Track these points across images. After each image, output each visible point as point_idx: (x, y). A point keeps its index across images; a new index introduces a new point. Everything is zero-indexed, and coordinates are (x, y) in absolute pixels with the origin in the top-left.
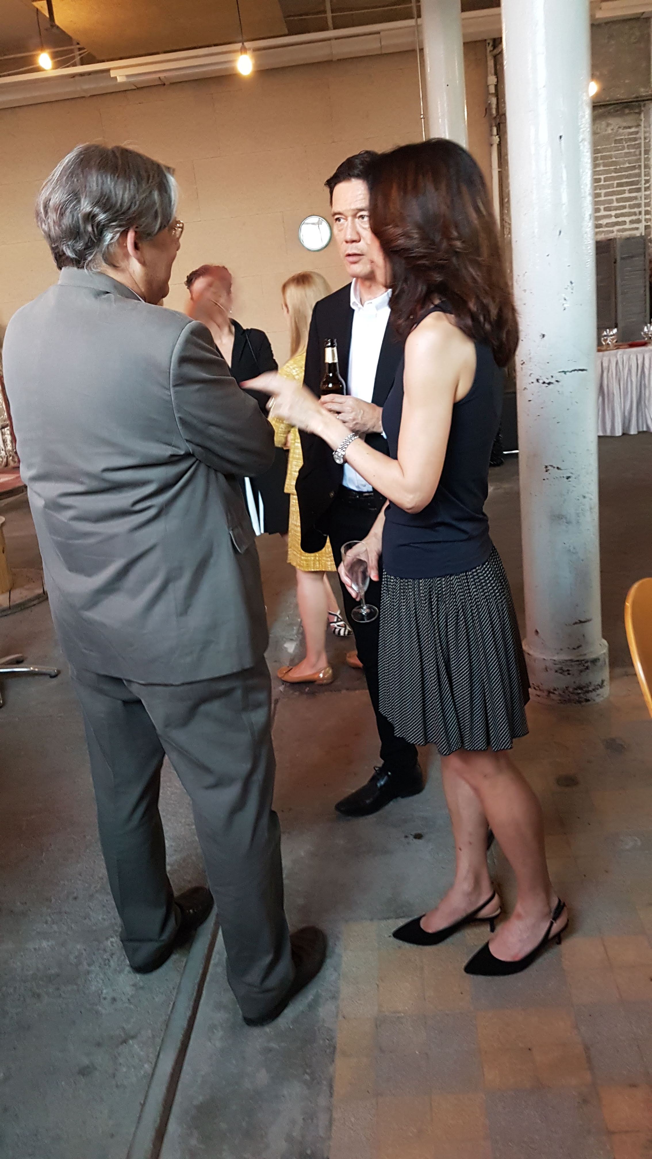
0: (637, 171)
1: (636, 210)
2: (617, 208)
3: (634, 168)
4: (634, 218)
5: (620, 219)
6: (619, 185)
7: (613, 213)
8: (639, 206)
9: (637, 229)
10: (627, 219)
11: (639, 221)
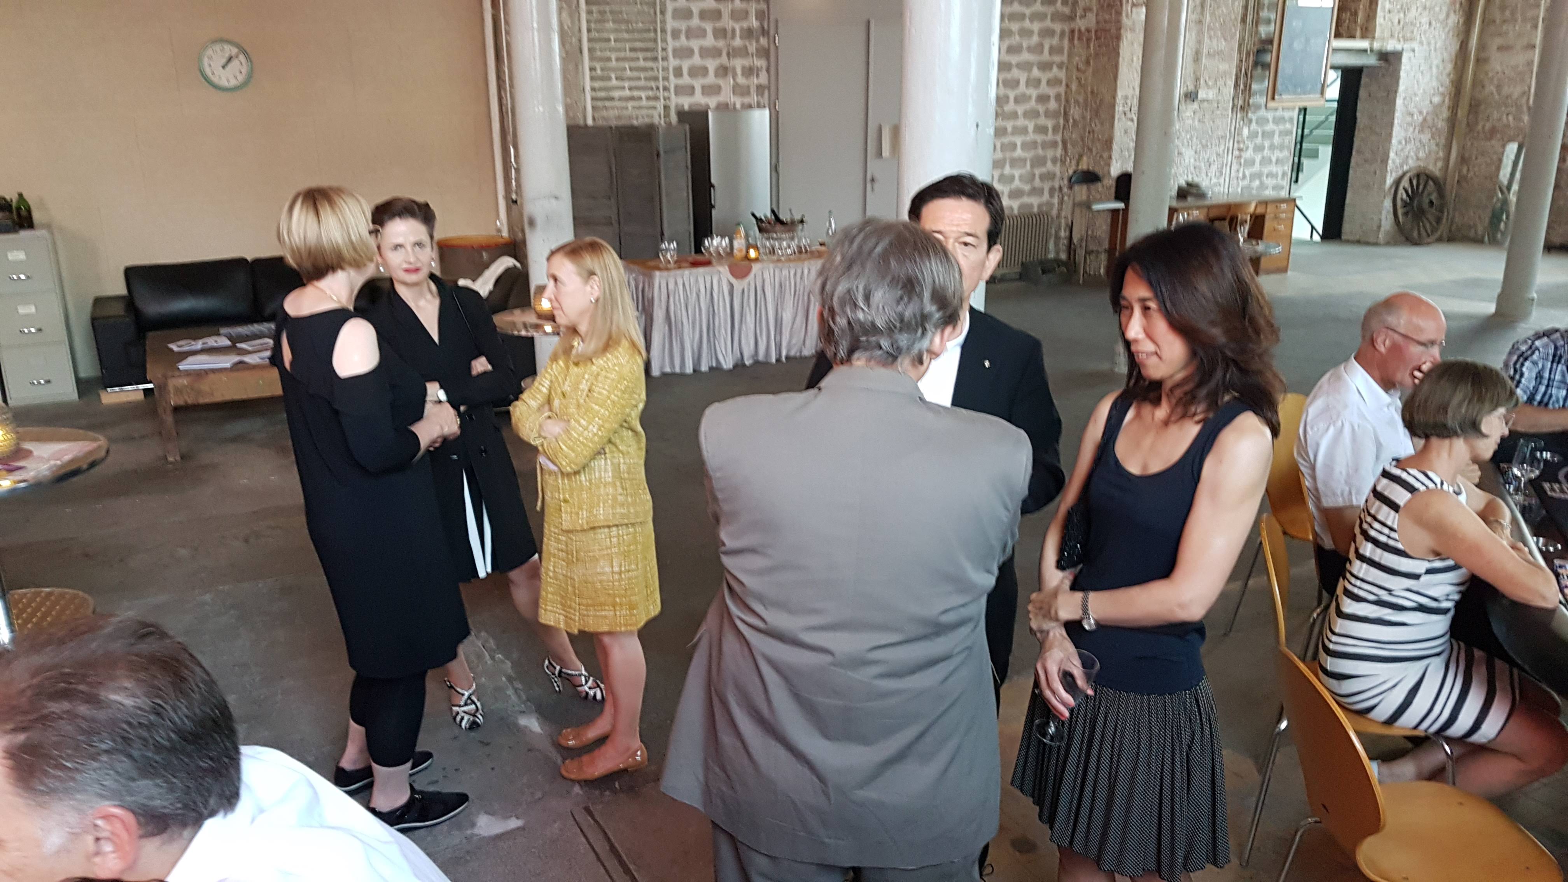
0: (652, 35)
1: (653, 84)
2: (630, 79)
3: (649, 30)
4: (651, 93)
5: (636, 93)
6: (632, 50)
7: (626, 84)
8: (656, 79)
9: (655, 108)
10: (643, 94)
11: (656, 98)
